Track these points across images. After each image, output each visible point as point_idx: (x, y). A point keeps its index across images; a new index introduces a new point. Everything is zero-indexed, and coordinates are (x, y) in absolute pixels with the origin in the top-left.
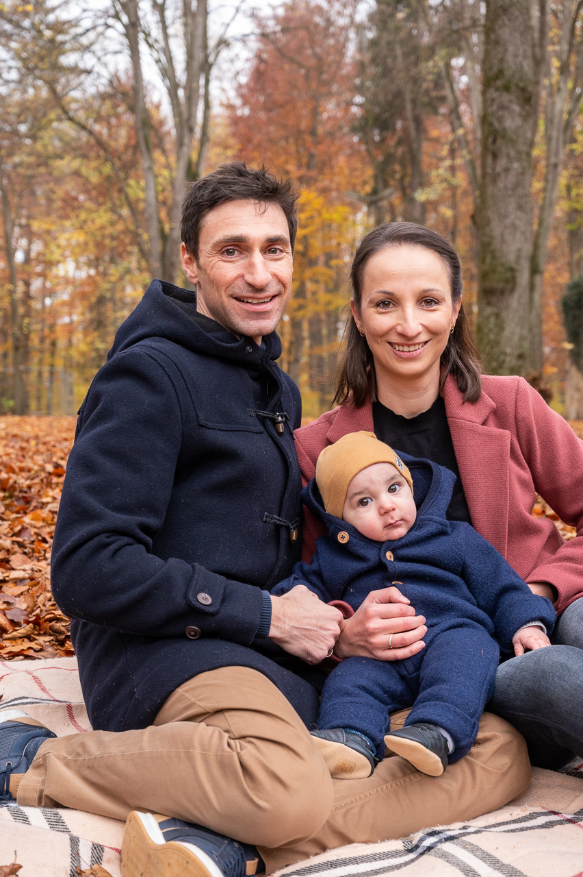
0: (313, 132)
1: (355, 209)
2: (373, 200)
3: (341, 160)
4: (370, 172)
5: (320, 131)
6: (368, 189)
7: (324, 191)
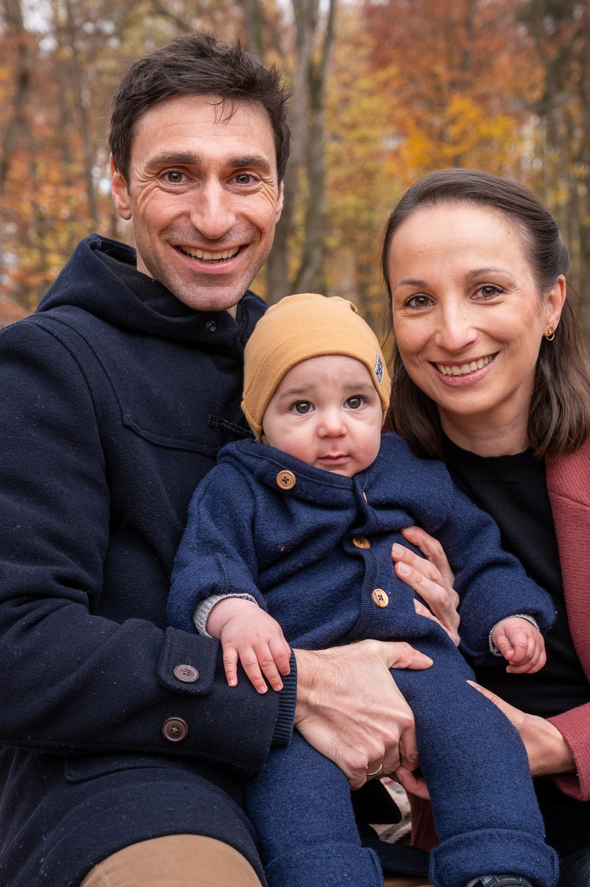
0: (467, 24)
1: (520, 120)
2: (543, 108)
3: (503, 60)
4: (539, 73)
5: (478, 21)
6: (537, 94)
7: (482, 100)
